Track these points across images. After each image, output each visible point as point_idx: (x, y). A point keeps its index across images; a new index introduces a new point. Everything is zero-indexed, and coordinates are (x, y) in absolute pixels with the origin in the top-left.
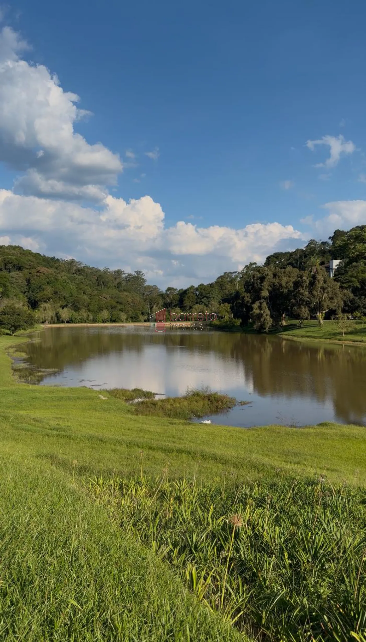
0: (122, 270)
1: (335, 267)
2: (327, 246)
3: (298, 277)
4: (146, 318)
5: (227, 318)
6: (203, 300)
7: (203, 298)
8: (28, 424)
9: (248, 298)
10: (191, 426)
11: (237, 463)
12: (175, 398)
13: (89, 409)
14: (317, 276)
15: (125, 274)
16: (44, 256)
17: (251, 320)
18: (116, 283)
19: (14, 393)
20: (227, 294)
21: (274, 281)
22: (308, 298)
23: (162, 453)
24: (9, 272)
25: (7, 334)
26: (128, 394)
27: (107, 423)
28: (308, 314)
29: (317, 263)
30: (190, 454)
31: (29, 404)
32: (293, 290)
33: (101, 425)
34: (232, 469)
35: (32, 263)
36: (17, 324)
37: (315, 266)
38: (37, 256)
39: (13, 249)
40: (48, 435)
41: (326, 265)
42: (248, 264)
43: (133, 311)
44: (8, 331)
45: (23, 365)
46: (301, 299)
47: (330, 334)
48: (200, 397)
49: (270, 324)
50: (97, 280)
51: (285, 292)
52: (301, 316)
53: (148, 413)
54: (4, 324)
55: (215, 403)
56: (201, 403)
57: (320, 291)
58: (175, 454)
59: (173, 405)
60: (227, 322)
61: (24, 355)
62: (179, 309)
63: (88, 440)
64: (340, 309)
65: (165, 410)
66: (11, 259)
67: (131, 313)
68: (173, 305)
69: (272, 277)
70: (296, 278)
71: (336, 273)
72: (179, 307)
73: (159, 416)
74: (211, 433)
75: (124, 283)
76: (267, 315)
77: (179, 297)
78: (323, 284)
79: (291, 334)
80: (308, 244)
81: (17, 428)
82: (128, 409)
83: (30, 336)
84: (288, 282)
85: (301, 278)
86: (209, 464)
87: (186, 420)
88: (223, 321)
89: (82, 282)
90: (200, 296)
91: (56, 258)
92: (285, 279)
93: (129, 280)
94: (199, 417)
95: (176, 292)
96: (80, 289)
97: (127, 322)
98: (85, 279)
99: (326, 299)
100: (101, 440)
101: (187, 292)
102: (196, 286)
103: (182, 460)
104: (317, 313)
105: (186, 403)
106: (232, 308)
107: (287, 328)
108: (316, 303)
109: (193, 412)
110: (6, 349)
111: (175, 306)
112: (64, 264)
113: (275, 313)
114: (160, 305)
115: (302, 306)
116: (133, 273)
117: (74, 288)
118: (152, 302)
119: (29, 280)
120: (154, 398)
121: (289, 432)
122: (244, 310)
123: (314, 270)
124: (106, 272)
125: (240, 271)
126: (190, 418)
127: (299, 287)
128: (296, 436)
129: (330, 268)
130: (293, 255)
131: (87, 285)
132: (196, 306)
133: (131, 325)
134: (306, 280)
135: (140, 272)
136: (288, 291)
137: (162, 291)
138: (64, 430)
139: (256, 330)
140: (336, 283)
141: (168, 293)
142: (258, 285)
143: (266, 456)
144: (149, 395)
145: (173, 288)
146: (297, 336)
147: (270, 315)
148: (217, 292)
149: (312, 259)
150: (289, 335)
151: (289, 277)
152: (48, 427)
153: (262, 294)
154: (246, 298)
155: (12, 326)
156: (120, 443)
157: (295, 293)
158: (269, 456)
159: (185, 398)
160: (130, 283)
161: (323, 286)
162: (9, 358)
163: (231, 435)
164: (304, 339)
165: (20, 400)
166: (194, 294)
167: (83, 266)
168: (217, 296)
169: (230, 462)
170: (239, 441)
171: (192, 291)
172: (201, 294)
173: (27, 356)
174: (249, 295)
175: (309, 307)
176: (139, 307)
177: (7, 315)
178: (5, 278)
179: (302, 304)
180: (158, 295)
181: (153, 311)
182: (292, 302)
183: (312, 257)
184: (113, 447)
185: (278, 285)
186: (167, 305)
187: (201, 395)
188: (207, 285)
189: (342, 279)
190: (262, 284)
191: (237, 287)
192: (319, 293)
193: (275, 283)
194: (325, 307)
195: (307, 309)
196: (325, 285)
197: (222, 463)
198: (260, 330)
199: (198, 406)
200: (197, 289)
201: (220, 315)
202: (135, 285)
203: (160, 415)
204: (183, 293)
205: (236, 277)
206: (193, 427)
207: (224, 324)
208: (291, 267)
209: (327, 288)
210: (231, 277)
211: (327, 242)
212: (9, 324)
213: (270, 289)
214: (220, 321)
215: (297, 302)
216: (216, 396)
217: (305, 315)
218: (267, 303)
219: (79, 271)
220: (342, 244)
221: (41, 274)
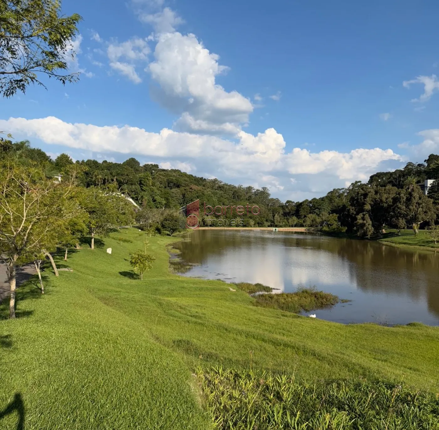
0: (252, 187)
1: (429, 185)
2: (423, 168)
3: (397, 194)
4: (269, 224)
5: (334, 226)
6: (315, 211)
7: (315, 209)
8: (176, 311)
9: (352, 210)
10: (299, 320)
11: (332, 361)
12: (288, 294)
13: (221, 299)
14: (413, 193)
15: (254, 189)
16: (195, 177)
17: (355, 228)
18: (247, 197)
19: (169, 283)
20: (336, 206)
21: (375, 197)
22: (405, 211)
23: (272, 345)
24: (171, 189)
25: (168, 235)
26: (252, 287)
27: (233, 312)
28: (405, 225)
29: (413, 182)
30: (294, 348)
31: (178, 292)
32: (392, 204)
33: (228, 314)
34: (327, 366)
35: (187, 182)
36: (175, 228)
37: (412, 184)
38: (190, 176)
39: (174, 172)
40: (188, 322)
41: (421, 184)
42: (354, 182)
43: (259, 218)
44: (168, 233)
45: (177, 260)
46: (399, 212)
47: (423, 242)
48: (308, 294)
49: (372, 232)
50: (233, 194)
51: (385, 206)
52: (399, 226)
53: (265, 305)
54: (166, 228)
55: (320, 300)
56: (308, 300)
57: (416, 206)
58: (282, 347)
59: (286, 299)
60: (335, 229)
61: (178, 252)
62: (295, 217)
63: (217, 329)
64: (433, 221)
65: (280, 303)
66: (172, 179)
67: (257, 219)
68: (291, 214)
69: (374, 194)
70: (395, 195)
71: (430, 191)
72: (295, 216)
73: (274, 309)
74: (314, 328)
75: (253, 196)
76: (369, 225)
77: (296, 208)
78: (418, 200)
79: (390, 241)
80: (406, 166)
81: (168, 314)
82: (250, 300)
83: (184, 237)
84: (388, 198)
85: (399, 195)
86: (309, 360)
87: (296, 313)
88: (332, 228)
89: (222, 196)
90: (313, 208)
91: (204, 178)
92: (385, 196)
93: (257, 194)
94: (307, 311)
95: (293, 204)
96: (221, 201)
97: (254, 227)
98: (224, 193)
99: (421, 212)
100: (226, 330)
101: (303, 204)
102: (310, 199)
103: (287, 354)
104: (412, 224)
105: (296, 299)
106: (338, 218)
107: (386, 236)
108: (412, 215)
109: (302, 306)
110: (166, 246)
111: (293, 215)
112: (209, 183)
113: (376, 223)
114: (280, 214)
115: (399, 218)
116: (261, 189)
117: (216, 200)
118: (274, 212)
119: (184, 194)
120: (272, 291)
121: (381, 331)
122: (350, 220)
123: (411, 188)
124: (240, 188)
125: (347, 188)
126: (299, 312)
127: (397, 202)
128: (387, 334)
129: (425, 186)
130: (393, 175)
131: (225, 198)
132: (310, 215)
133: (258, 229)
134: (403, 196)
135: (266, 188)
136: (388, 205)
137: (282, 203)
138: (200, 318)
139: (358, 237)
140: (430, 199)
141: (287, 205)
142: (361, 200)
143: (358, 352)
144: (268, 289)
145: (291, 201)
146: (395, 243)
147: (372, 224)
148: (327, 205)
149: (409, 178)
150: (388, 242)
151: (389, 194)
152: (189, 314)
153: (365, 208)
154: (351, 210)
155: (171, 229)
156: (240, 333)
157: (394, 207)
158: (361, 352)
159: (296, 294)
160: (258, 197)
161: (418, 201)
162: (168, 254)
163: (331, 331)
164: (401, 245)
165: (172, 288)
166: (308, 206)
167: (223, 183)
168: (327, 208)
169: (326, 359)
170: (338, 336)
171: (307, 203)
172: (314, 206)
173: (181, 253)
174: (353, 208)
175: (406, 219)
176: (264, 215)
177: (168, 221)
178: (168, 193)
179: (400, 216)
180: (279, 206)
181: (275, 218)
182: (391, 214)
183: (409, 177)
184: (235, 337)
185: (379, 200)
186: (286, 215)
187: (309, 292)
188: (319, 199)
189: (435, 196)
190: (365, 200)
191: (344, 200)
192: (414, 208)
193: (377, 199)
194: (420, 219)
195: (404, 220)
196: (420, 201)
197: (319, 359)
198: (363, 237)
199: (307, 301)
200: (310, 202)
201: (329, 223)
202: (262, 198)
203: (275, 307)
204: (299, 206)
205: (344, 192)
206: (301, 320)
207: (332, 231)
208: (391, 186)
209: (421, 204)
210: (339, 193)
211: (423, 164)
212: (169, 227)
213: (372, 203)
214: (329, 228)
215: (396, 214)
216: (322, 294)
217: (402, 225)
218: (369, 215)
219: (220, 188)
220: (435, 167)
221: (193, 190)
